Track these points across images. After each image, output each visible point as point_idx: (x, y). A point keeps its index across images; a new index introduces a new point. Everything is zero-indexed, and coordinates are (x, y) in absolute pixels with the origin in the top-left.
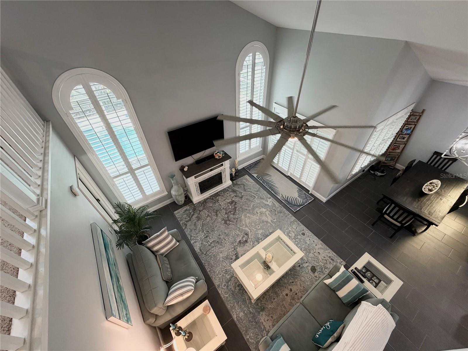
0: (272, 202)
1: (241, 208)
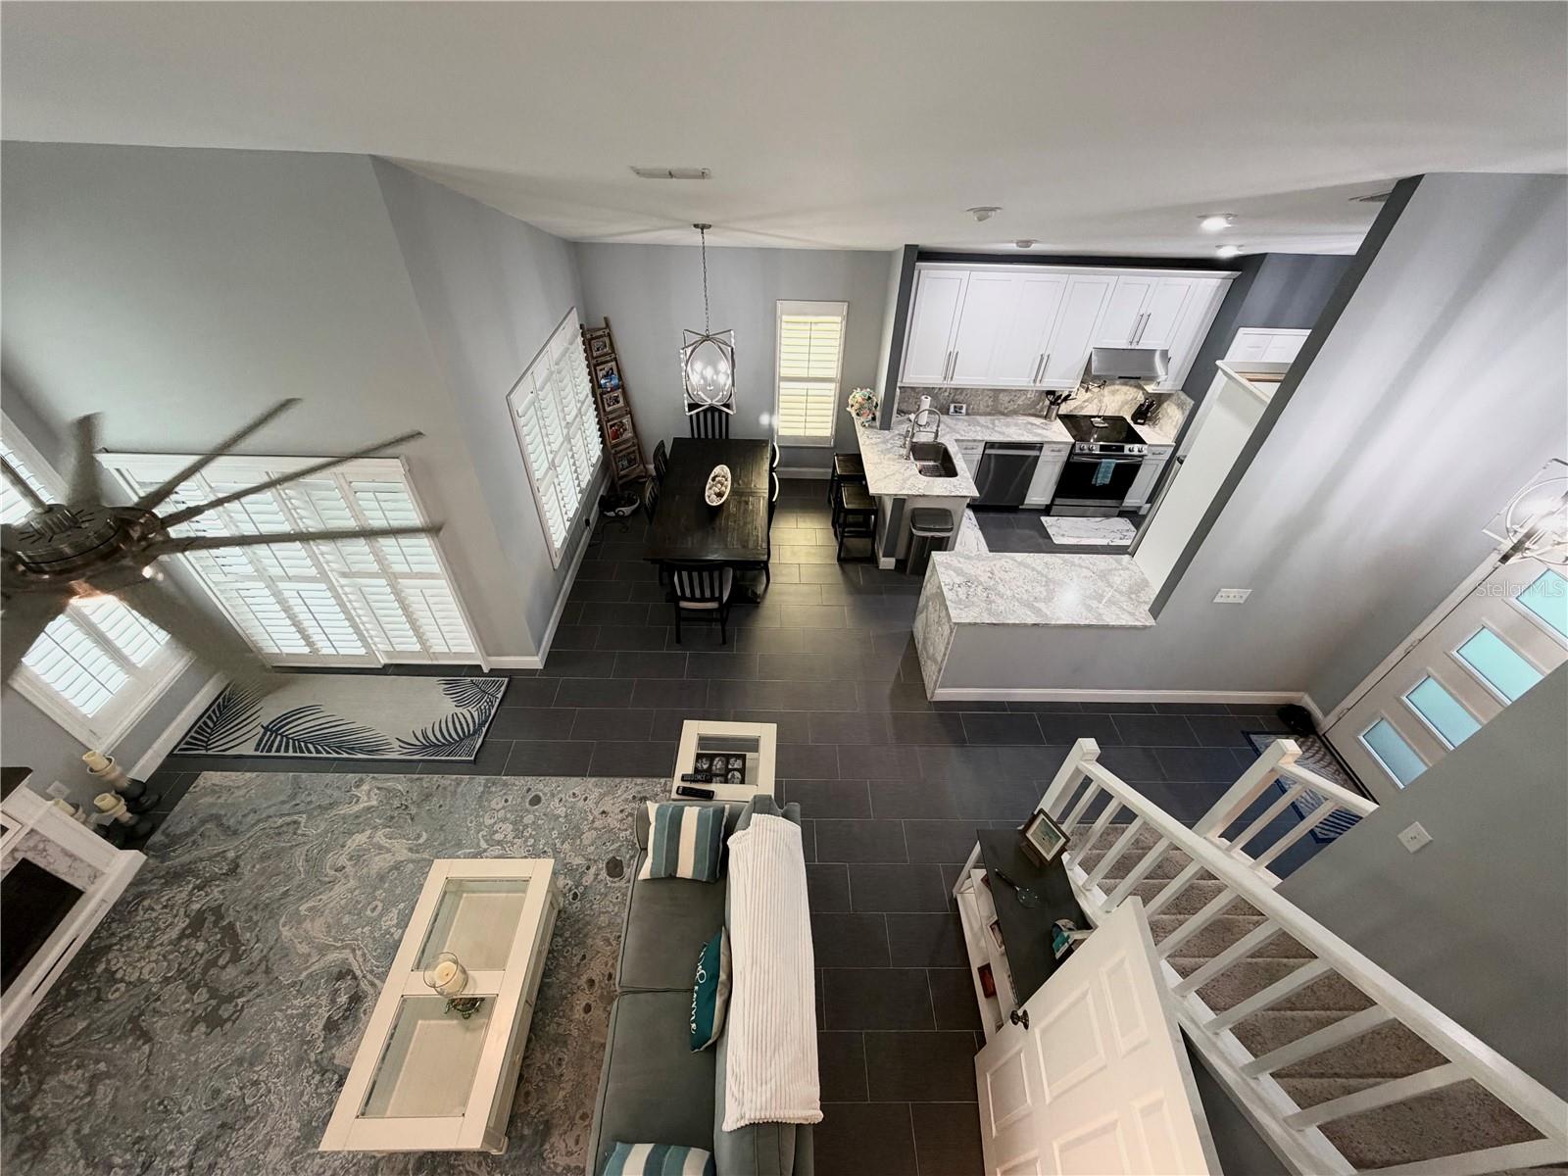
0: (379, 789)
1: (256, 907)
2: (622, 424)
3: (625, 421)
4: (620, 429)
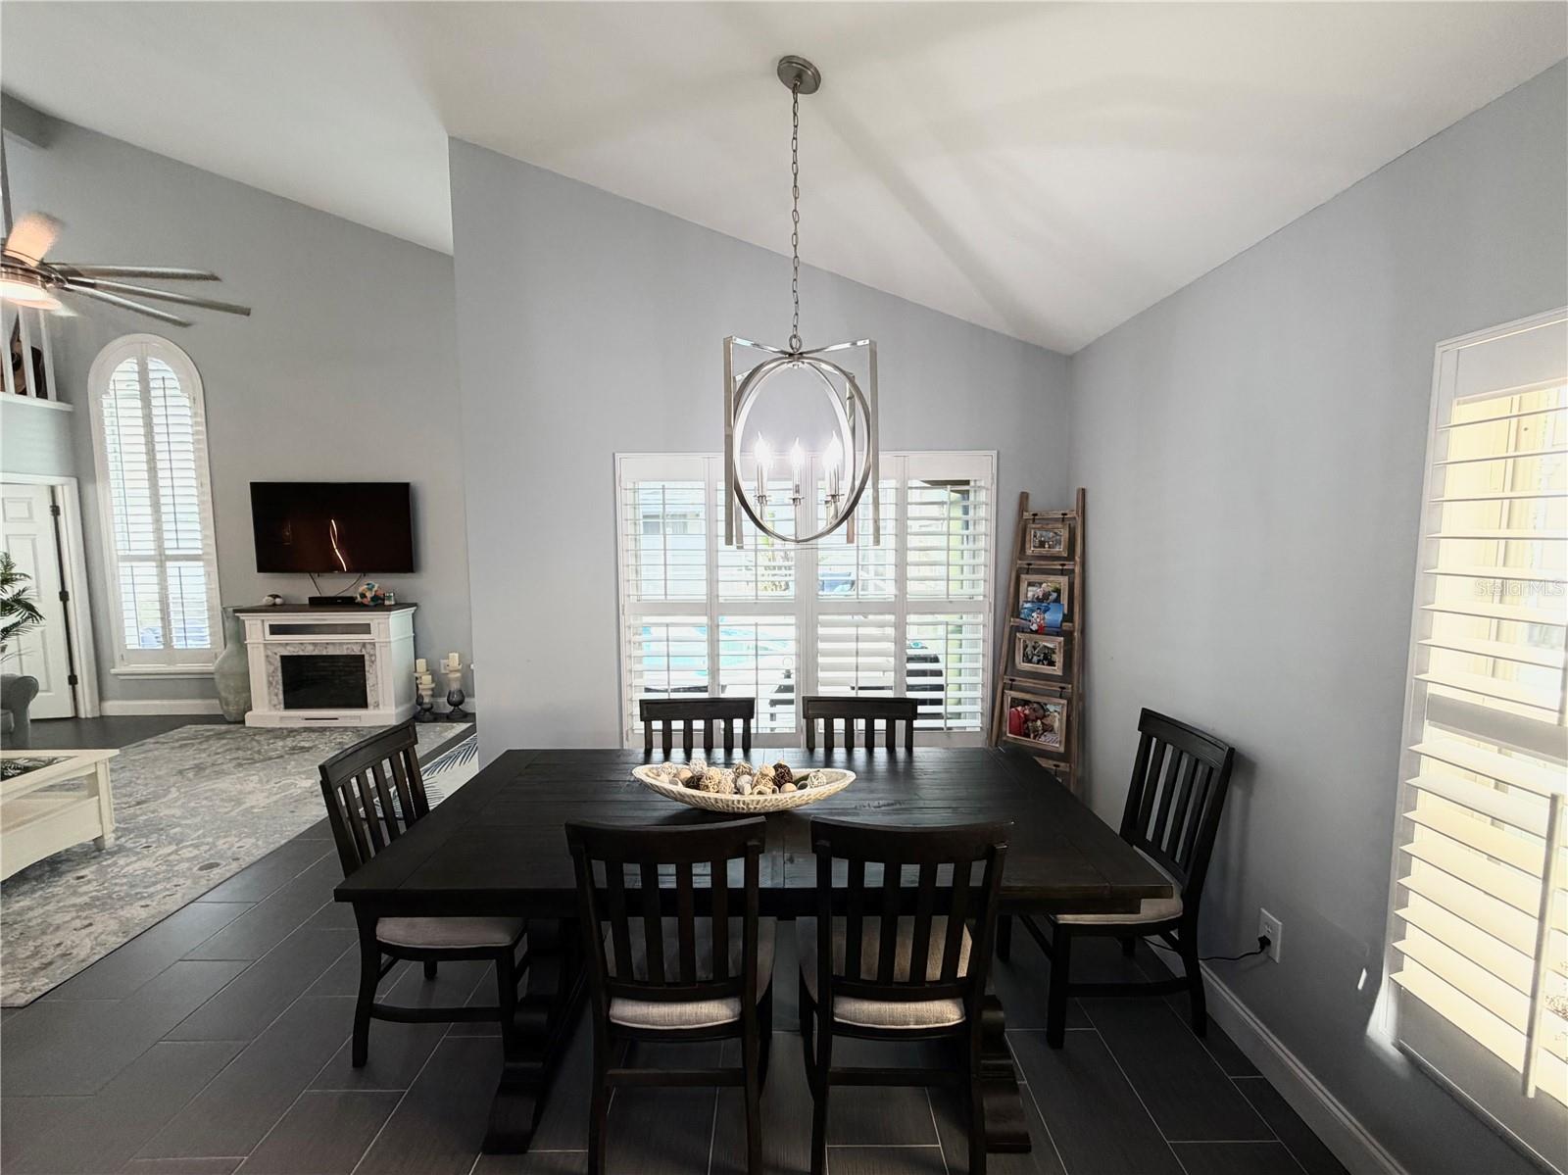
2: (1041, 711)
3: (1051, 708)
4: (1035, 721)
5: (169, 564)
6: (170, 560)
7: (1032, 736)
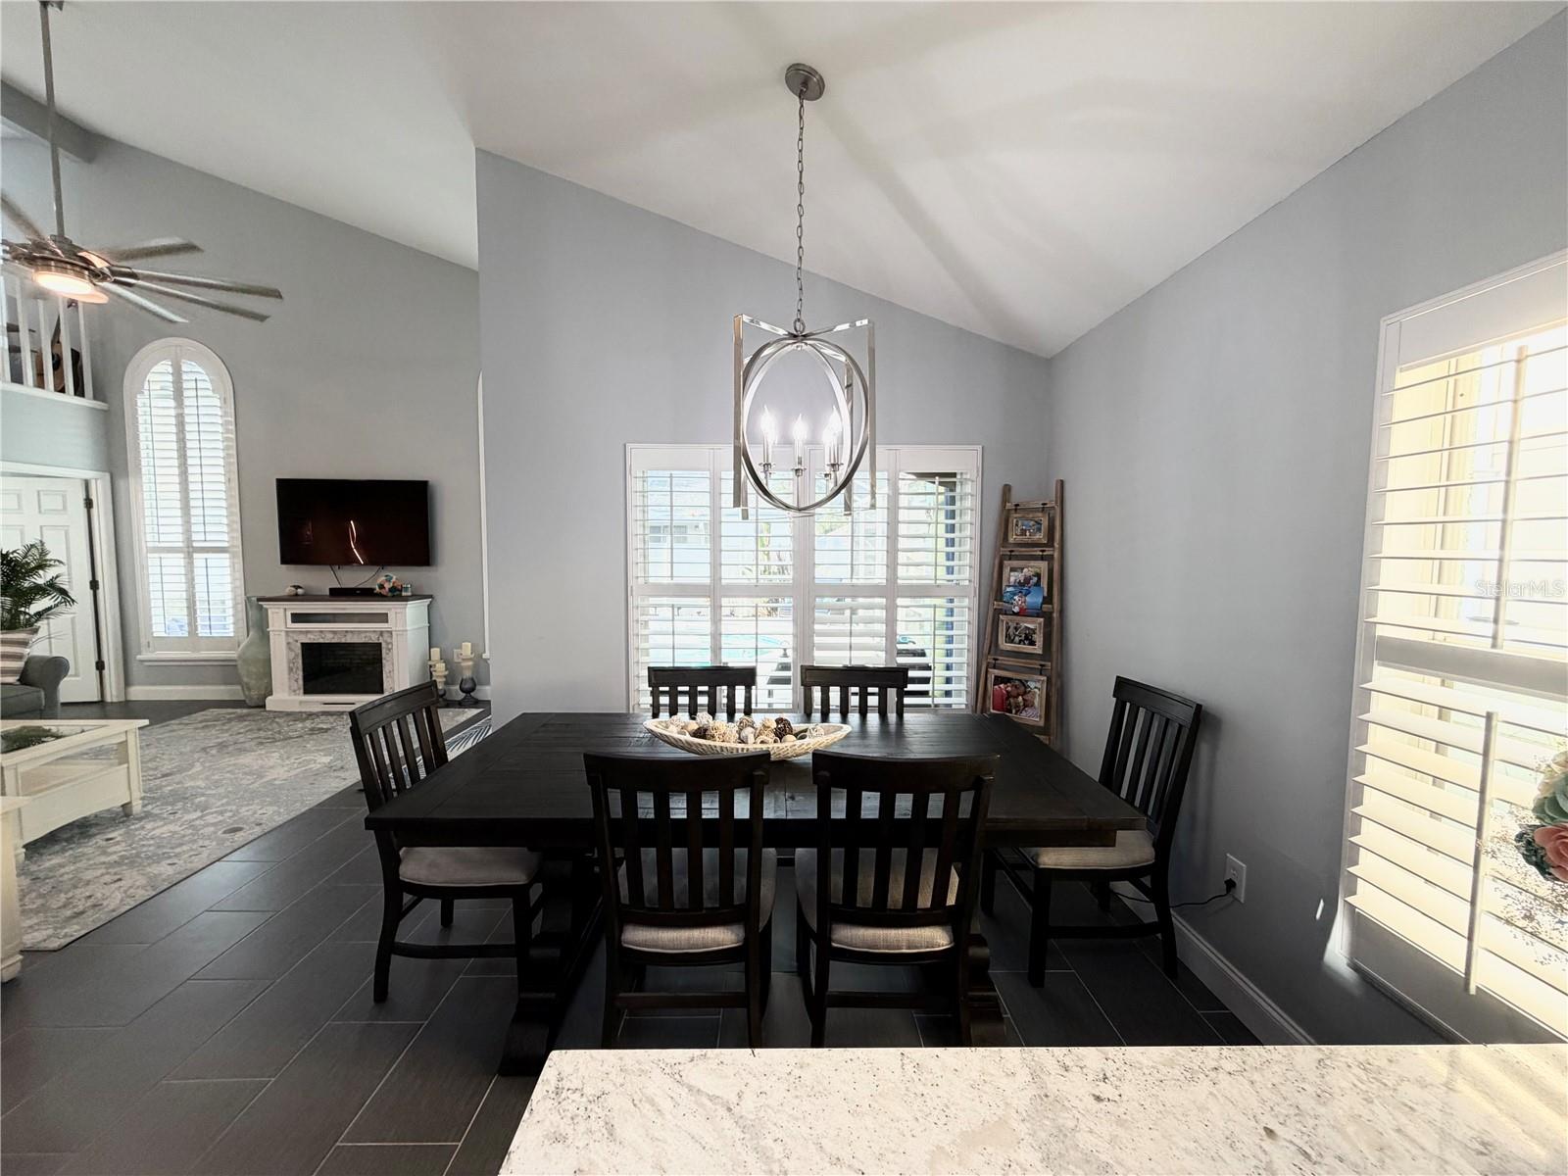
2: (1022, 688)
3: (1032, 685)
4: (1017, 697)
5: (195, 555)
6: (196, 552)
7: (1014, 711)
